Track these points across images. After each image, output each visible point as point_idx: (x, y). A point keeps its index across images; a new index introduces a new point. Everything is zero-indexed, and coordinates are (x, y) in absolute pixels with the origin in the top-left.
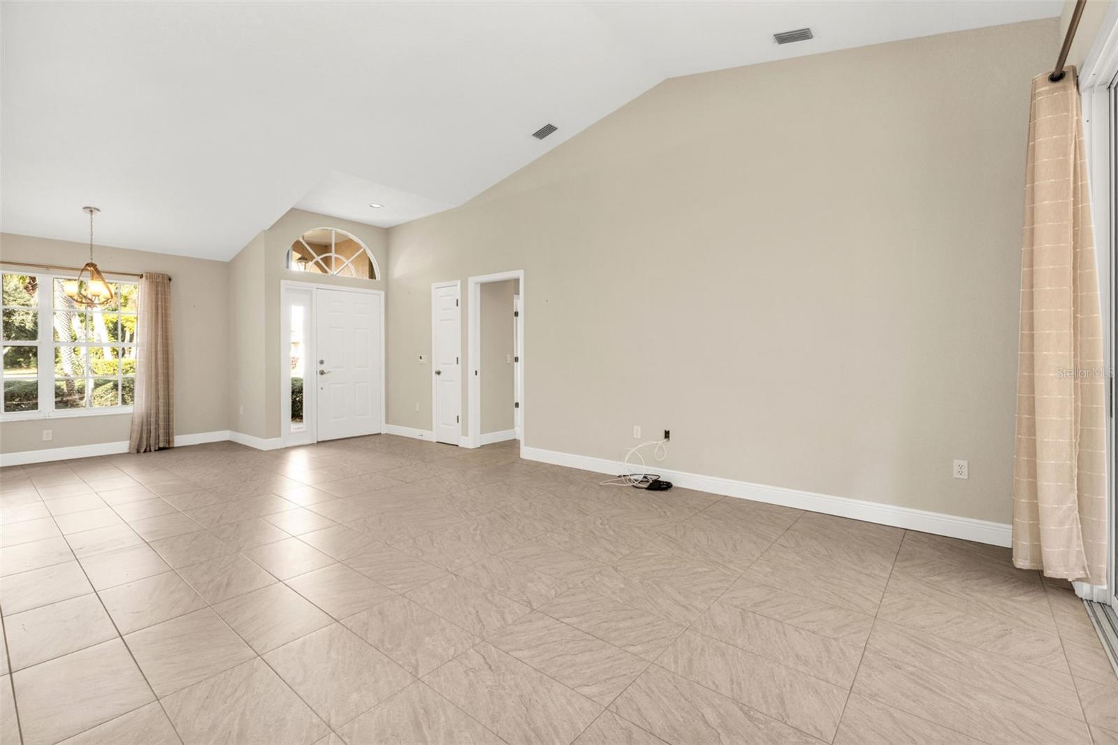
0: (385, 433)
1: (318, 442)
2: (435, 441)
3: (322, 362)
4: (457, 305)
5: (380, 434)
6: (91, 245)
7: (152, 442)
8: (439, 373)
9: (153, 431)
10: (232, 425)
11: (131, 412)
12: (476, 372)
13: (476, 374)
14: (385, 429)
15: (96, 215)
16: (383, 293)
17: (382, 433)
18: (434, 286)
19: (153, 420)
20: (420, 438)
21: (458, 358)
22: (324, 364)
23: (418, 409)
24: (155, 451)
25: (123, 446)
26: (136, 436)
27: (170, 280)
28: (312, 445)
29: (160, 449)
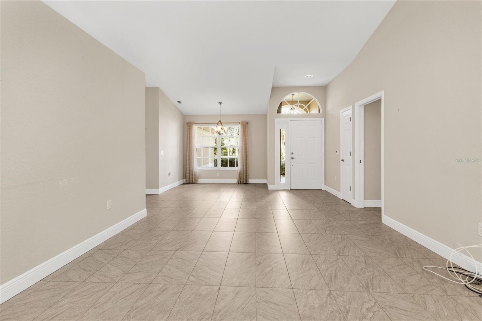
0: (324, 190)
1: (291, 189)
2: (342, 199)
3: (292, 154)
4: (350, 121)
5: (322, 190)
6: (220, 115)
7: (242, 181)
8: (343, 160)
9: (242, 177)
10: (266, 178)
11: (237, 169)
12: (360, 161)
13: (360, 162)
14: (324, 188)
15: (222, 105)
16: (323, 119)
17: (323, 189)
18: (341, 111)
19: (242, 173)
20: (336, 195)
21: (351, 152)
22: (293, 155)
23: (336, 180)
24: (243, 184)
25: (235, 181)
26: (238, 177)
27: (248, 123)
28: (287, 190)
29: (244, 183)
